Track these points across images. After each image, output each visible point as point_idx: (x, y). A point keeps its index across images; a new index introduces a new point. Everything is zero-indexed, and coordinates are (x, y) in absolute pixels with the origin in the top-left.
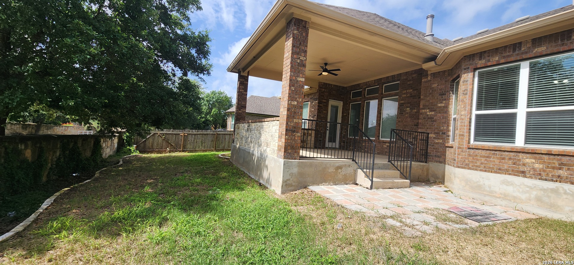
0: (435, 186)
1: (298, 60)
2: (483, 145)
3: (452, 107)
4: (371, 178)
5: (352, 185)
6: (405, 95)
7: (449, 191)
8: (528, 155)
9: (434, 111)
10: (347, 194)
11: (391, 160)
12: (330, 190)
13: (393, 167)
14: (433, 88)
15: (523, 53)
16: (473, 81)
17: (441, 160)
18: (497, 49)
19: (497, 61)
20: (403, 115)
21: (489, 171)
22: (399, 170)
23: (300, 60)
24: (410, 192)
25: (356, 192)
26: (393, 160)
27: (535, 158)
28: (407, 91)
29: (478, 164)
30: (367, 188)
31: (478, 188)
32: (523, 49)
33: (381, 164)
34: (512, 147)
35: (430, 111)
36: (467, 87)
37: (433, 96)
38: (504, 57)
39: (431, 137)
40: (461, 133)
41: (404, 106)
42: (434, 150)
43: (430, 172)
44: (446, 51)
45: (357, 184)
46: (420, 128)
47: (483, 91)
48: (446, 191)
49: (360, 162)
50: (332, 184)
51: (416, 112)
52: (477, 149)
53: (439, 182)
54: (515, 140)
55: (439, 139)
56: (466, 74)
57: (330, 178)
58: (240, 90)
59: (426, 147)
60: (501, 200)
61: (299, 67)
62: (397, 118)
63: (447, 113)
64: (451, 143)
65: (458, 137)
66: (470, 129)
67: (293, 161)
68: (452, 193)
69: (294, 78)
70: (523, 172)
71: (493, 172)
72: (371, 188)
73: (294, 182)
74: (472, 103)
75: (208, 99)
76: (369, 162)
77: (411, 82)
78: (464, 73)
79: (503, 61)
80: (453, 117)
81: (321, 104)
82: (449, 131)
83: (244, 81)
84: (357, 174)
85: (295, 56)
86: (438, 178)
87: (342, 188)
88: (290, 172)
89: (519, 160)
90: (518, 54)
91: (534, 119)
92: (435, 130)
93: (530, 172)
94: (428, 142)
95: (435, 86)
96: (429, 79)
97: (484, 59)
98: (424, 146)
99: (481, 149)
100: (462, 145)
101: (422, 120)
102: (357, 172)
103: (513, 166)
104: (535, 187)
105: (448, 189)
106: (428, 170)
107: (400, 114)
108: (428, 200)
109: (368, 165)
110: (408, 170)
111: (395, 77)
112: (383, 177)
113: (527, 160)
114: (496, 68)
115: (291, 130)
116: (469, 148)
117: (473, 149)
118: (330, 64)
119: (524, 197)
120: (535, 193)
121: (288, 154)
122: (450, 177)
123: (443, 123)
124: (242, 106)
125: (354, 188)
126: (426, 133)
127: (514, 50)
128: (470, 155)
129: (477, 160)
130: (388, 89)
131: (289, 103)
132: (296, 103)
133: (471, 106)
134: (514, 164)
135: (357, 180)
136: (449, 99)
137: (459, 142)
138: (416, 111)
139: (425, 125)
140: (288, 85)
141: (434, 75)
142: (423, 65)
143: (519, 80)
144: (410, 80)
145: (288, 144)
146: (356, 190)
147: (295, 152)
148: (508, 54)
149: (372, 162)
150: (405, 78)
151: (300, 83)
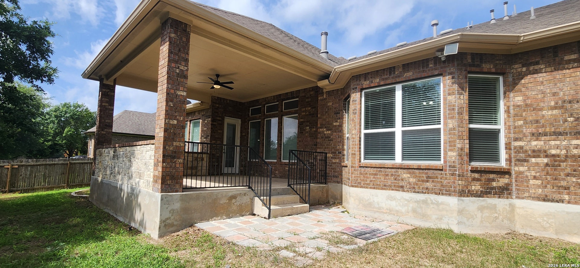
0: (333, 208)
1: (177, 70)
2: (371, 163)
3: (346, 126)
4: (268, 206)
5: (248, 216)
6: (304, 113)
7: (346, 211)
8: (405, 171)
9: (330, 130)
10: (241, 228)
11: (291, 184)
12: (222, 226)
13: (293, 192)
14: (329, 106)
15: (396, 77)
16: (361, 100)
17: (339, 180)
18: (377, 71)
19: (379, 83)
20: (303, 135)
21: (377, 189)
22: (298, 195)
23: (179, 70)
24: (309, 217)
25: (251, 224)
26: (292, 184)
27: (410, 173)
28: (305, 109)
29: (368, 182)
30: (265, 218)
31: (368, 205)
32: (396, 73)
33: (280, 189)
34: (393, 164)
35: (327, 130)
36: (356, 107)
37: (329, 114)
38: (383, 79)
39: (329, 157)
40: (353, 152)
41: (304, 124)
42: (332, 170)
43: (330, 193)
44: (336, 70)
45: (254, 215)
46: (319, 148)
47: (369, 110)
48: (343, 212)
49: (256, 188)
50: (225, 217)
51: (315, 131)
52: (366, 167)
53: (338, 203)
54: (395, 158)
55: (335, 158)
56: (354, 94)
57: (223, 211)
58: (103, 104)
59: (325, 167)
60: (387, 215)
61: (179, 78)
62: (298, 137)
63: (342, 132)
64: (346, 162)
65: (351, 156)
66: (360, 148)
67: (174, 195)
68: (348, 213)
69: (172, 91)
70: (402, 187)
71: (380, 188)
72: (269, 217)
73: (176, 220)
74: (360, 122)
75: (58, 113)
76: (265, 188)
77: (309, 100)
78: (353, 93)
79: (382, 83)
80: (347, 136)
81: (215, 122)
82: (344, 150)
83: (108, 92)
84: (254, 203)
85: (173, 65)
86: (336, 199)
87: (237, 221)
88: (169, 209)
89: (399, 176)
90: (393, 77)
91: (408, 137)
92: (332, 150)
93: (407, 186)
94: (326, 163)
95: (330, 104)
96: (324, 97)
97: (368, 81)
98: (323, 167)
99: (370, 167)
100: (355, 163)
101: (320, 139)
102: (254, 201)
103: (395, 182)
104: (411, 200)
105: (345, 210)
106: (327, 191)
107: (300, 133)
108: (324, 224)
109: (265, 191)
110: (307, 193)
111: (294, 93)
112: (282, 203)
113: (404, 175)
114: (377, 89)
115: (170, 156)
116: (360, 167)
117: (363, 167)
118: (223, 76)
119: (403, 210)
120: (411, 205)
121: (167, 186)
122: (347, 197)
123: (338, 142)
124: (106, 125)
125: (250, 220)
126: (324, 153)
127: (390, 74)
128: (361, 174)
129: (367, 177)
130: (288, 106)
131: (167, 122)
132: (175, 122)
133: (360, 126)
134: (395, 180)
135: (254, 209)
136: (343, 118)
137: (352, 161)
138: (315, 129)
139: (323, 145)
140: (165, 100)
141: (329, 93)
142: (318, 82)
143: (395, 101)
144: (308, 98)
145: (166, 174)
146: (253, 221)
147: (177, 183)
148: (386, 77)
149: (268, 188)
150: (303, 95)
151: (180, 97)
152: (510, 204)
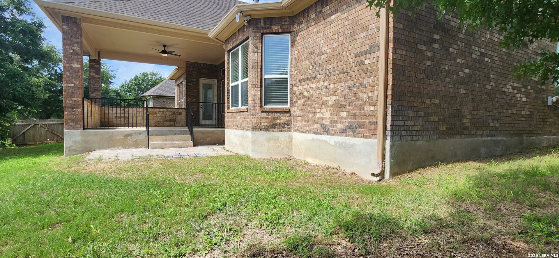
1: (71, 50)
33: (155, 131)
61: (73, 56)
67: (75, 132)
69: (68, 65)
72: (148, 148)
73: (78, 148)
85: (67, 47)
88: (72, 140)
115: (70, 107)
121: (69, 126)
132: (73, 85)
145: (68, 119)
147: (77, 124)
151: (75, 69)
152: (289, 136)
